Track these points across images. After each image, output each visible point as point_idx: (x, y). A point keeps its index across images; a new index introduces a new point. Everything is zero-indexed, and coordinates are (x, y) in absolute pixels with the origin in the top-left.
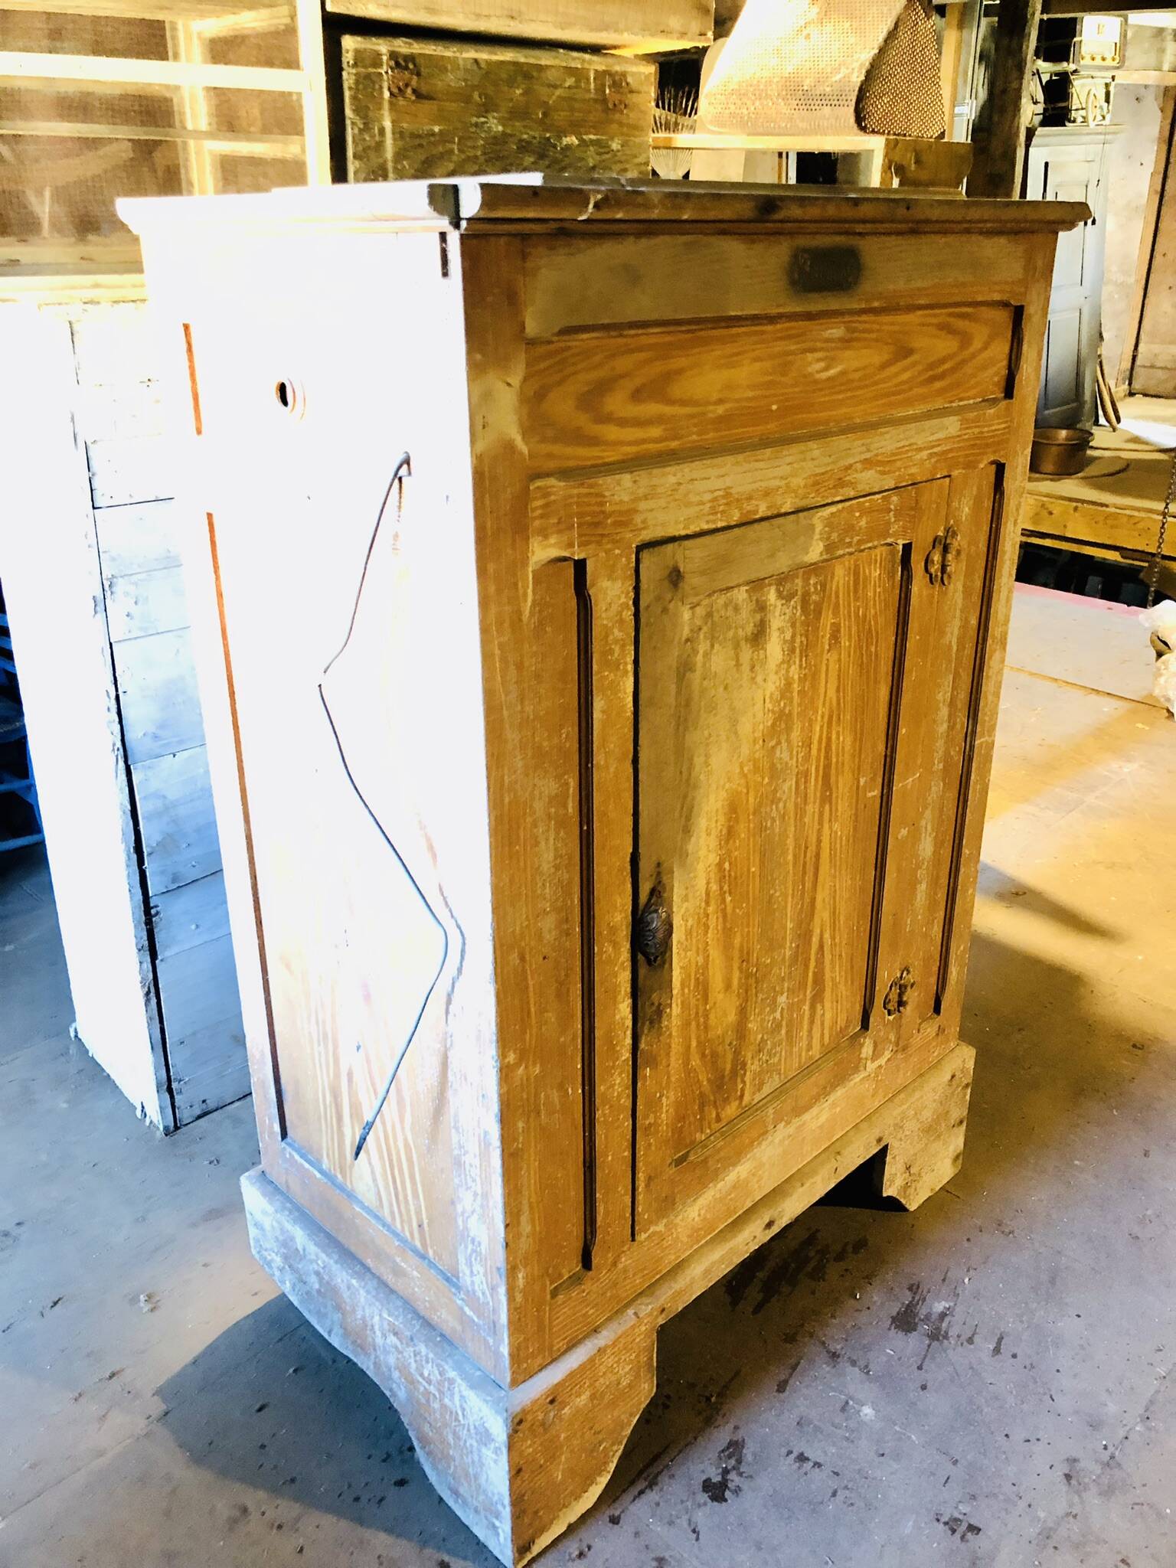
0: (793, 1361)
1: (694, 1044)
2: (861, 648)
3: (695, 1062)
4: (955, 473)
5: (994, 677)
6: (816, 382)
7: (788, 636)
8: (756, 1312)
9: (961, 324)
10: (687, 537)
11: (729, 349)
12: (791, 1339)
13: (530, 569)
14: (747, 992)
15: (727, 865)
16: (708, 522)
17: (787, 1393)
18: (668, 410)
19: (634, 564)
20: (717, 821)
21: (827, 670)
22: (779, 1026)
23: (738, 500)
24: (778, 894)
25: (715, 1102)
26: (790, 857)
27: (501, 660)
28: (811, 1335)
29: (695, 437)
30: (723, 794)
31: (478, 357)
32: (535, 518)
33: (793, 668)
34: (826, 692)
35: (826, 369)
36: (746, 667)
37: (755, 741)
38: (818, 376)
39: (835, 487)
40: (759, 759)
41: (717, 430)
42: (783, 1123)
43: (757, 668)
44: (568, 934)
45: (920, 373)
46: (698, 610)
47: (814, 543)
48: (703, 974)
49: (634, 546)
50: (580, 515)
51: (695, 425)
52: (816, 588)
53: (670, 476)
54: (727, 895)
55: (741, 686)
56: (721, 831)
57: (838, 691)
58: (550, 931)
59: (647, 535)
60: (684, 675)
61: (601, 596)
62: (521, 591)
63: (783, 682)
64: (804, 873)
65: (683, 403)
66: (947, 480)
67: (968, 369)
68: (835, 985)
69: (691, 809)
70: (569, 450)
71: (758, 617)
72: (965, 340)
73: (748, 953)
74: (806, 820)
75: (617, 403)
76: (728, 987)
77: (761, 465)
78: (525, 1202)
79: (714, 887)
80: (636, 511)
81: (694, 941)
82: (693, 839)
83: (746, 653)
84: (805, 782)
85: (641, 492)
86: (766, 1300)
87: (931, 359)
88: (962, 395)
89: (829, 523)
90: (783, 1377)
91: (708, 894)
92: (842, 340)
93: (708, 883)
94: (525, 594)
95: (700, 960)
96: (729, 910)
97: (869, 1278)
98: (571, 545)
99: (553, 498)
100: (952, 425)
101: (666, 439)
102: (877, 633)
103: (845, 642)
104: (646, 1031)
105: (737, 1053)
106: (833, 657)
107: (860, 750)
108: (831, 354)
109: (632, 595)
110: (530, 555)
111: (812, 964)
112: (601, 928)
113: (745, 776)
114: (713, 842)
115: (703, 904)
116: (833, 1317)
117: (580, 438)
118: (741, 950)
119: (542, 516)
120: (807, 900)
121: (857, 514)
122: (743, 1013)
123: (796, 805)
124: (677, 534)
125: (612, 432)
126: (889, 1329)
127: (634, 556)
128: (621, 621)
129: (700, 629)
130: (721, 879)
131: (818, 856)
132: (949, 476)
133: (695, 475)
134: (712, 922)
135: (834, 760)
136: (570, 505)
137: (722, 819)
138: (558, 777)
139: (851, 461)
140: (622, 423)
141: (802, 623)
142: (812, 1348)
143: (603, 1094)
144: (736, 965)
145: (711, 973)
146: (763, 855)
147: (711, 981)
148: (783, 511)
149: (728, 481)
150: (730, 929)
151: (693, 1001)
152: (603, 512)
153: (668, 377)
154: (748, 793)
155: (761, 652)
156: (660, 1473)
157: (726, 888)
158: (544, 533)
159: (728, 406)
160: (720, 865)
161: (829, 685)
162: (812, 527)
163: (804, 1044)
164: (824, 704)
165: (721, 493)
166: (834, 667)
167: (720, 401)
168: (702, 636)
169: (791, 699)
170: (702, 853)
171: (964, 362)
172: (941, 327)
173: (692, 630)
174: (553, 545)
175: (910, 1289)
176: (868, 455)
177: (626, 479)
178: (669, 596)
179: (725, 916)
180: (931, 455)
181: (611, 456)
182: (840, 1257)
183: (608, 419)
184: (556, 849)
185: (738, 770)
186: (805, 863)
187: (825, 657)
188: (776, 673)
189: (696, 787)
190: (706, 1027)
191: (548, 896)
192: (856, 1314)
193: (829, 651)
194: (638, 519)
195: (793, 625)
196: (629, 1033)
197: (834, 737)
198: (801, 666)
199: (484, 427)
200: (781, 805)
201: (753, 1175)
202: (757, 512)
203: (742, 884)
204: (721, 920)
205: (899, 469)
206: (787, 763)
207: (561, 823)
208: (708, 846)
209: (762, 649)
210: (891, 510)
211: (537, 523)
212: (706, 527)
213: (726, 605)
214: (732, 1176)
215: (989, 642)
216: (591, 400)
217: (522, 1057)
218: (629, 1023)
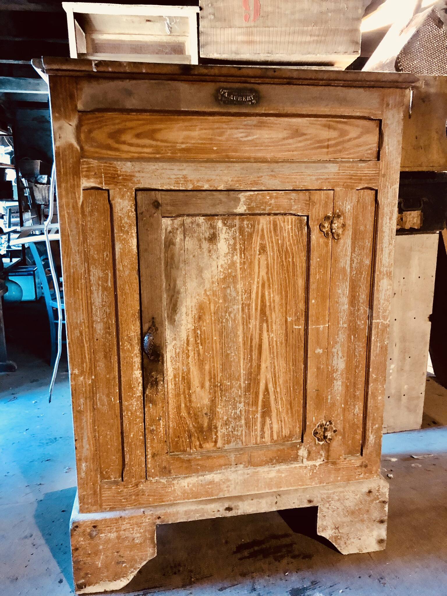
0: (236, 583)
1: (183, 405)
2: (281, 258)
3: (184, 414)
4: (337, 189)
5: (384, 292)
6: (241, 141)
7: (232, 242)
8: (241, 559)
9: (340, 126)
10: (162, 190)
11: (186, 124)
12: (244, 575)
13: (81, 189)
14: (215, 393)
15: (199, 332)
16: (174, 186)
17: (222, 592)
18: (154, 143)
19: (134, 196)
20: (192, 311)
21: (259, 262)
22: (239, 418)
23: (191, 181)
24: (233, 354)
25: (198, 438)
26: (241, 340)
27: (68, 218)
28: (253, 578)
29: (169, 154)
30: (195, 301)
31: (57, 115)
32: (84, 171)
33: (235, 257)
34: (259, 272)
35: (246, 137)
36: (205, 250)
37: (213, 283)
38: (241, 139)
39: (251, 184)
40: (216, 291)
41: (180, 153)
42: (242, 466)
43: (212, 252)
44: (110, 334)
45: (311, 144)
46: (176, 221)
47: (240, 205)
48: (187, 375)
49: (134, 189)
50: (105, 174)
51: (170, 150)
52: (248, 227)
53: (152, 166)
54: (200, 345)
55: (203, 258)
56: (195, 316)
57: (267, 273)
58: (100, 330)
59: (141, 186)
60: (169, 246)
61: (117, 205)
62: (77, 196)
63: (229, 262)
64: (251, 351)
65: (162, 141)
66: (332, 192)
67: (347, 145)
68: (278, 413)
69: (176, 301)
70: (104, 152)
71: (212, 231)
72: (343, 133)
73: (214, 375)
74: (251, 326)
75: (128, 137)
76: (203, 386)
77: (204, 169)
78: (85, 434)
79: (192, 339)
80: (134, 176)
81: (181, 359)
82: (178, 315)
83: (205, 245)
84: (249, 309)
85: (136, 169)
86: (248, 557)
87: (318, 139)
88: (344, 156)
89: (250, 198)
90: (225, 586)
91: (188, 341)
92: (254, 126)
93: (188, 336)
94: (79, 197)
95: (185, 370)
96: (201, 351)
97: (298, 570)
98: (101, 183)
99: (91, 165)
100: (333, 168)
101: (154, 153)
102: (293, 253)
103: (270, 253)
104: (149, 387)
105: (211, 420)
106: (263, 258)
107: (286, 304)
108: (249, 131)
109: (134, 207)
110: (81, 184)
111: (261, 397)
112: (124, 335)
113: (207, 295)
114: (190, 319)
115: (185, 345)
116: (269, 576)
117: (109, 148)
118: (210, 373)
119: (86, 171)
120: (254, 364)
121: (268, 198)
122: (213, 401)
123: (243, 318)
124: (157, 188)
125: (125, 148)
126: (287, 592)
127: (134, 193)
128: (129, 217)
129: (177, 229)
130: (196, 337)
131: (260, 346)
132: (334, 190)
133: (165, 167)
134: (191, 354)
135: (268, 304)
136: (101, 169)
137: (195, 312)
138: (103, 271)
139: (261, 174)
140: (131, 145)
141: (240, 239)
142: (248, 582)
143: (127, 406)
144: (207, 378)
145: (191, 376)
146: (221, 334)
147: (192, 380)
148: (219, 188)
149: (185, 172)
150: (203, 361)
151: (182, 387)
152: (117, 174)
153: (155, 131)
154: (210, 303)
155: (214, 246)
156: (150, 593)
157: (199, 341)
158: (88, 177)
159: (187, 145)
160: (195, 330)
161: (261, 270)
162: (239, 199)
163: (259, 433)
164: (258, 278)
165: (181, 176)
166: (263, 263)
167: (182, 143)
168: (178, 232)
169: (236, 271)
170: (184, 322)
171: (344, 142)
172: (325, 126)
173: (172, 229)
174: (92, 182)
175: (312, 583)
176: (273, 173)
177: (129, 164)
178: (154, 211)
179: (199, 354)
180: (317, 179)
181: (124, 156)
182: (294, 557)
183: (124, 143)
184: (103, 299)
185: (203, 292)
186: (251, 346)
187: (257, 257)
188: (225, 257)
189: (179, 293)
190: (190, 401)
191: (99, 315)
192: (279, 580)
193: (259, 255)
194: (135, 179)
195: (234, 238)
196: (141, 385)
197: (267, 293)
198: (241, 257)
199: (60, 138)
200: (232, 315)
201: (224, 482)
202: (203, 186)
203: (209, 343)
204: (196, 355)
205: (295, 182)
206: (235, 297)
207: (105, 289)
208: (187, 321)
209: (215, 244)
210: (292, 199)
211: (84, 173)
212: (173, 188)
213: (192, 223)
214: (209, 477)
215: (377, 273)
216: (115, 135)
217: (82, 373)
218: (140, 380)
